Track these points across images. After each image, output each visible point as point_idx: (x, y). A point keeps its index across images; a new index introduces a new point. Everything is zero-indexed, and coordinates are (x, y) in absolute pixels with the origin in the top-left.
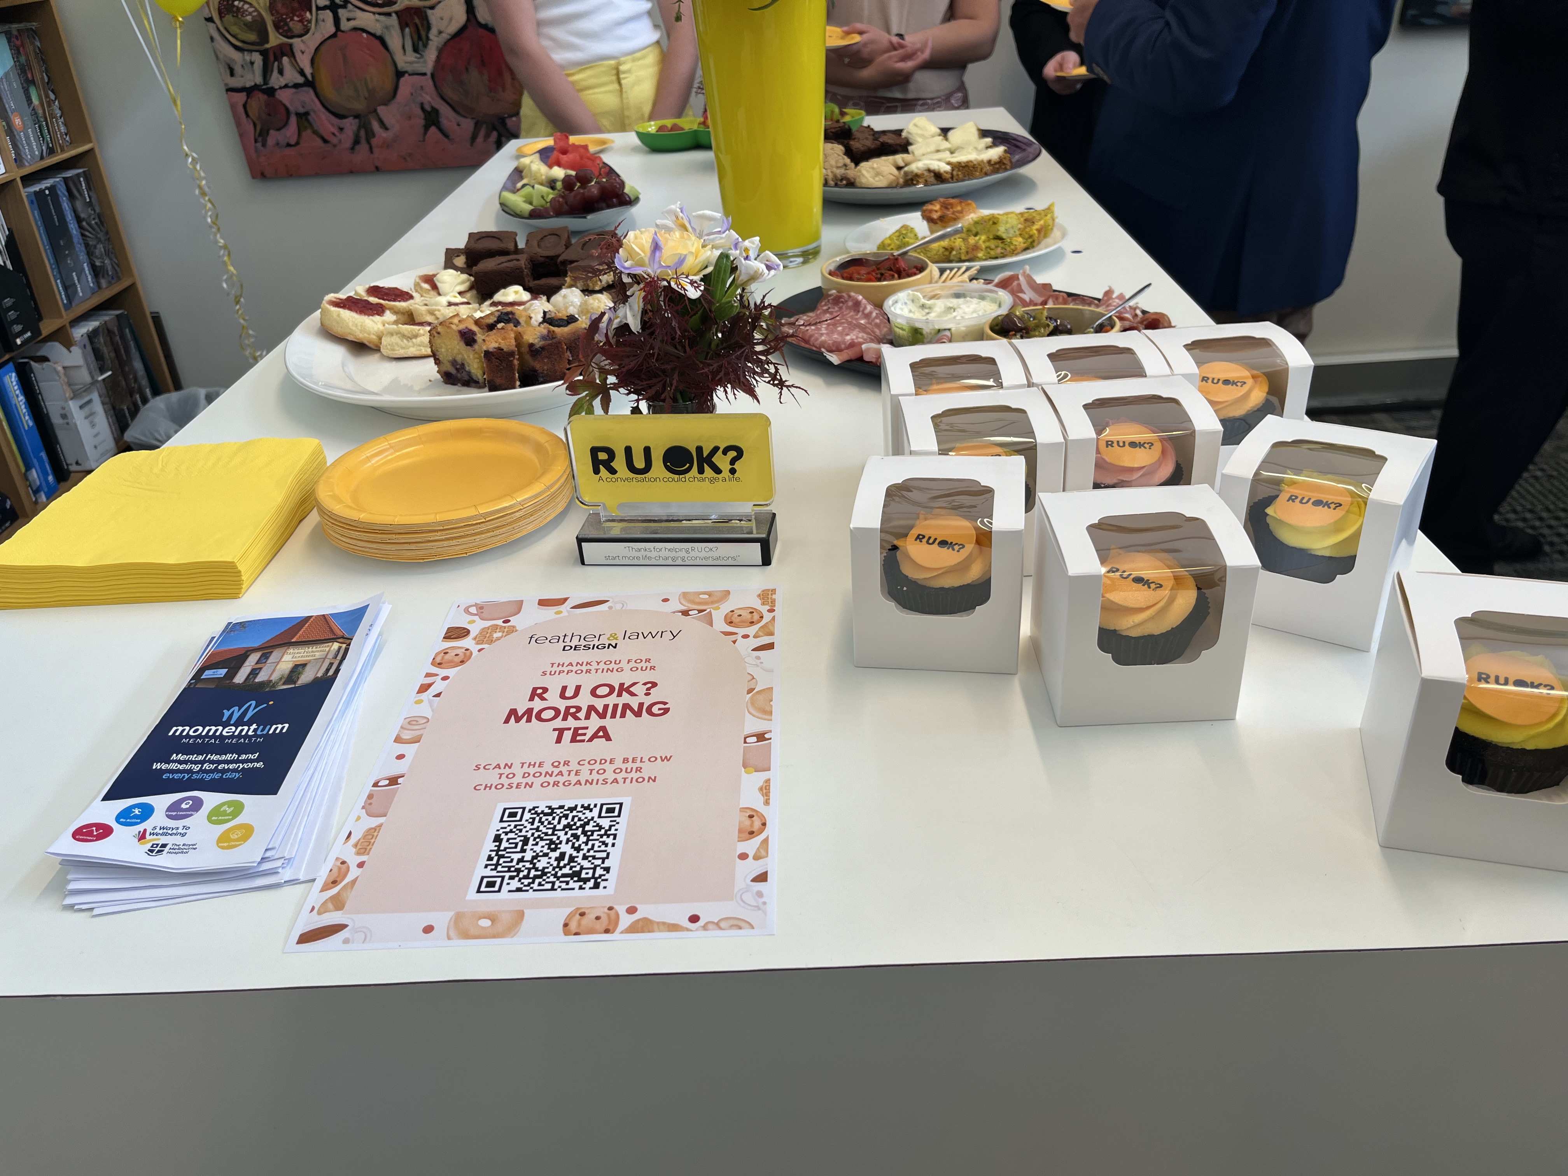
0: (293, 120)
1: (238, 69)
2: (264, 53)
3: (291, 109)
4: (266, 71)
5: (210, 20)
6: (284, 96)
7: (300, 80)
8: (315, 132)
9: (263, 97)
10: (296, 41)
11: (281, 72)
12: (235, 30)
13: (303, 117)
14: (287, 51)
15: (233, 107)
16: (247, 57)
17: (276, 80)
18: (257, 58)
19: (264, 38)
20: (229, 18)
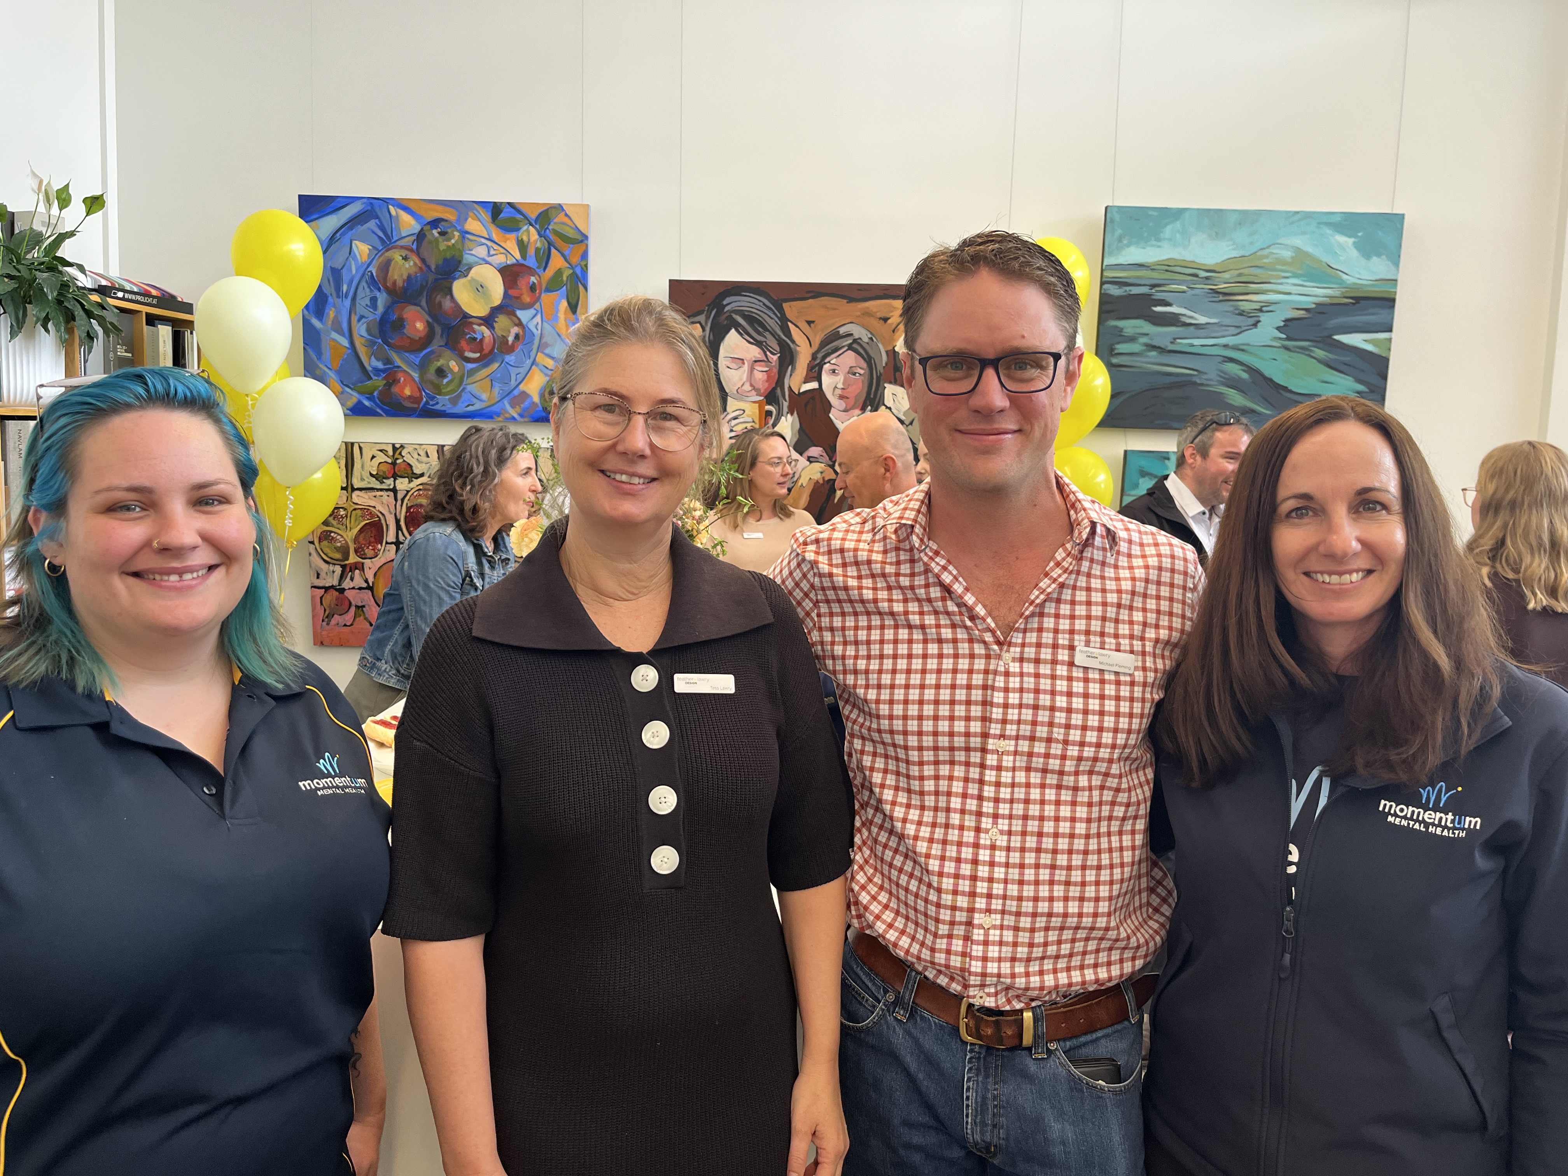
0: (353, 609)
1: (323, 575)
2: (344, 567)
3: (353, 603)
4: (342, 577)
5: (312, 543)
6: (349, 594)
7: (365, 585)
8: (366, 619)
9: (336, 594)
10: (367, 562)
11: (352, 579)
12: (327, 550)
13: (360, 608)
14: (360, 567)
15: (313, 598)
16: (331, 567)
17: (347, 584)
18: (338, 570)
19: (346, 556)
20: (325, 543)
